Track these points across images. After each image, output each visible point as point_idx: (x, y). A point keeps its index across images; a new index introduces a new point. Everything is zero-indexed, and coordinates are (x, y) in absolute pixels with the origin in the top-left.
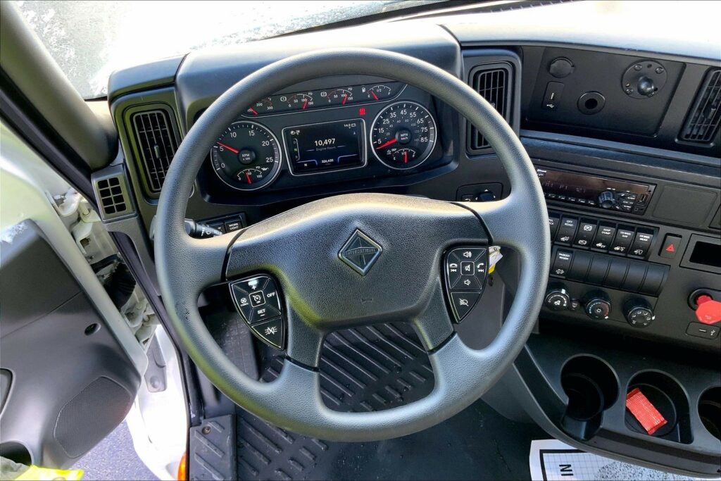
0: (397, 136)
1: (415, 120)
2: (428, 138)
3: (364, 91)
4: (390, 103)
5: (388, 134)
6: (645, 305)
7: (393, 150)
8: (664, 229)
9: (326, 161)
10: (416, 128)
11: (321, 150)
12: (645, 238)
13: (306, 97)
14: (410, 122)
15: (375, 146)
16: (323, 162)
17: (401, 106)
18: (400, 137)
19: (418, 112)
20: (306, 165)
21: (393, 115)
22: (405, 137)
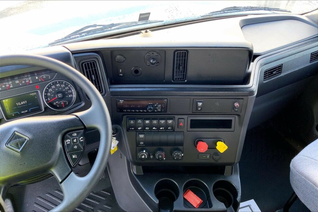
0: (56, 96)
1: (64, 88)
2: (72, 95)
3: (37, 78)
4: (51, 82)
5: (52, 95)
6: (179, 150)
7: (57, 102)
8: (177, 117)
9: (24, 112)
10: (65, 91)
11: (20, 107)
12: (170, 122)
13: (8, 84)
14: (62, 89)
15: (47, 101)
16: (22, 112)
17: (56, 83)
18: (58, 96)
19: (65, 84)
20: (13, 115)
21: (53, 87)
22: (60, 95)
